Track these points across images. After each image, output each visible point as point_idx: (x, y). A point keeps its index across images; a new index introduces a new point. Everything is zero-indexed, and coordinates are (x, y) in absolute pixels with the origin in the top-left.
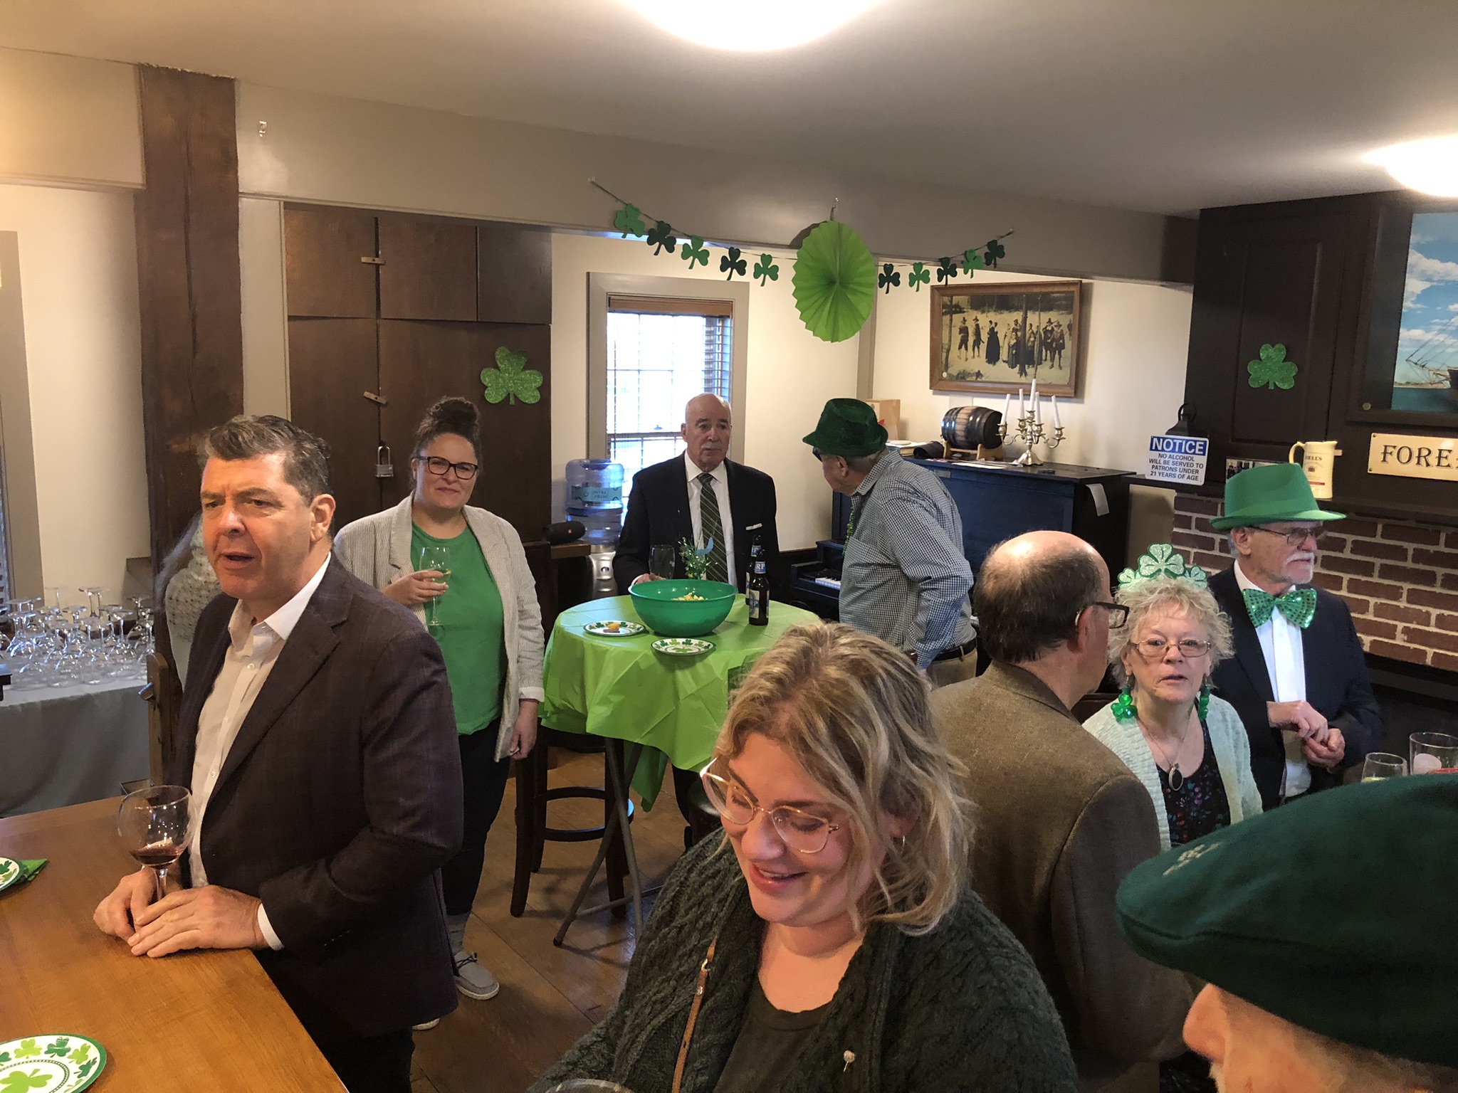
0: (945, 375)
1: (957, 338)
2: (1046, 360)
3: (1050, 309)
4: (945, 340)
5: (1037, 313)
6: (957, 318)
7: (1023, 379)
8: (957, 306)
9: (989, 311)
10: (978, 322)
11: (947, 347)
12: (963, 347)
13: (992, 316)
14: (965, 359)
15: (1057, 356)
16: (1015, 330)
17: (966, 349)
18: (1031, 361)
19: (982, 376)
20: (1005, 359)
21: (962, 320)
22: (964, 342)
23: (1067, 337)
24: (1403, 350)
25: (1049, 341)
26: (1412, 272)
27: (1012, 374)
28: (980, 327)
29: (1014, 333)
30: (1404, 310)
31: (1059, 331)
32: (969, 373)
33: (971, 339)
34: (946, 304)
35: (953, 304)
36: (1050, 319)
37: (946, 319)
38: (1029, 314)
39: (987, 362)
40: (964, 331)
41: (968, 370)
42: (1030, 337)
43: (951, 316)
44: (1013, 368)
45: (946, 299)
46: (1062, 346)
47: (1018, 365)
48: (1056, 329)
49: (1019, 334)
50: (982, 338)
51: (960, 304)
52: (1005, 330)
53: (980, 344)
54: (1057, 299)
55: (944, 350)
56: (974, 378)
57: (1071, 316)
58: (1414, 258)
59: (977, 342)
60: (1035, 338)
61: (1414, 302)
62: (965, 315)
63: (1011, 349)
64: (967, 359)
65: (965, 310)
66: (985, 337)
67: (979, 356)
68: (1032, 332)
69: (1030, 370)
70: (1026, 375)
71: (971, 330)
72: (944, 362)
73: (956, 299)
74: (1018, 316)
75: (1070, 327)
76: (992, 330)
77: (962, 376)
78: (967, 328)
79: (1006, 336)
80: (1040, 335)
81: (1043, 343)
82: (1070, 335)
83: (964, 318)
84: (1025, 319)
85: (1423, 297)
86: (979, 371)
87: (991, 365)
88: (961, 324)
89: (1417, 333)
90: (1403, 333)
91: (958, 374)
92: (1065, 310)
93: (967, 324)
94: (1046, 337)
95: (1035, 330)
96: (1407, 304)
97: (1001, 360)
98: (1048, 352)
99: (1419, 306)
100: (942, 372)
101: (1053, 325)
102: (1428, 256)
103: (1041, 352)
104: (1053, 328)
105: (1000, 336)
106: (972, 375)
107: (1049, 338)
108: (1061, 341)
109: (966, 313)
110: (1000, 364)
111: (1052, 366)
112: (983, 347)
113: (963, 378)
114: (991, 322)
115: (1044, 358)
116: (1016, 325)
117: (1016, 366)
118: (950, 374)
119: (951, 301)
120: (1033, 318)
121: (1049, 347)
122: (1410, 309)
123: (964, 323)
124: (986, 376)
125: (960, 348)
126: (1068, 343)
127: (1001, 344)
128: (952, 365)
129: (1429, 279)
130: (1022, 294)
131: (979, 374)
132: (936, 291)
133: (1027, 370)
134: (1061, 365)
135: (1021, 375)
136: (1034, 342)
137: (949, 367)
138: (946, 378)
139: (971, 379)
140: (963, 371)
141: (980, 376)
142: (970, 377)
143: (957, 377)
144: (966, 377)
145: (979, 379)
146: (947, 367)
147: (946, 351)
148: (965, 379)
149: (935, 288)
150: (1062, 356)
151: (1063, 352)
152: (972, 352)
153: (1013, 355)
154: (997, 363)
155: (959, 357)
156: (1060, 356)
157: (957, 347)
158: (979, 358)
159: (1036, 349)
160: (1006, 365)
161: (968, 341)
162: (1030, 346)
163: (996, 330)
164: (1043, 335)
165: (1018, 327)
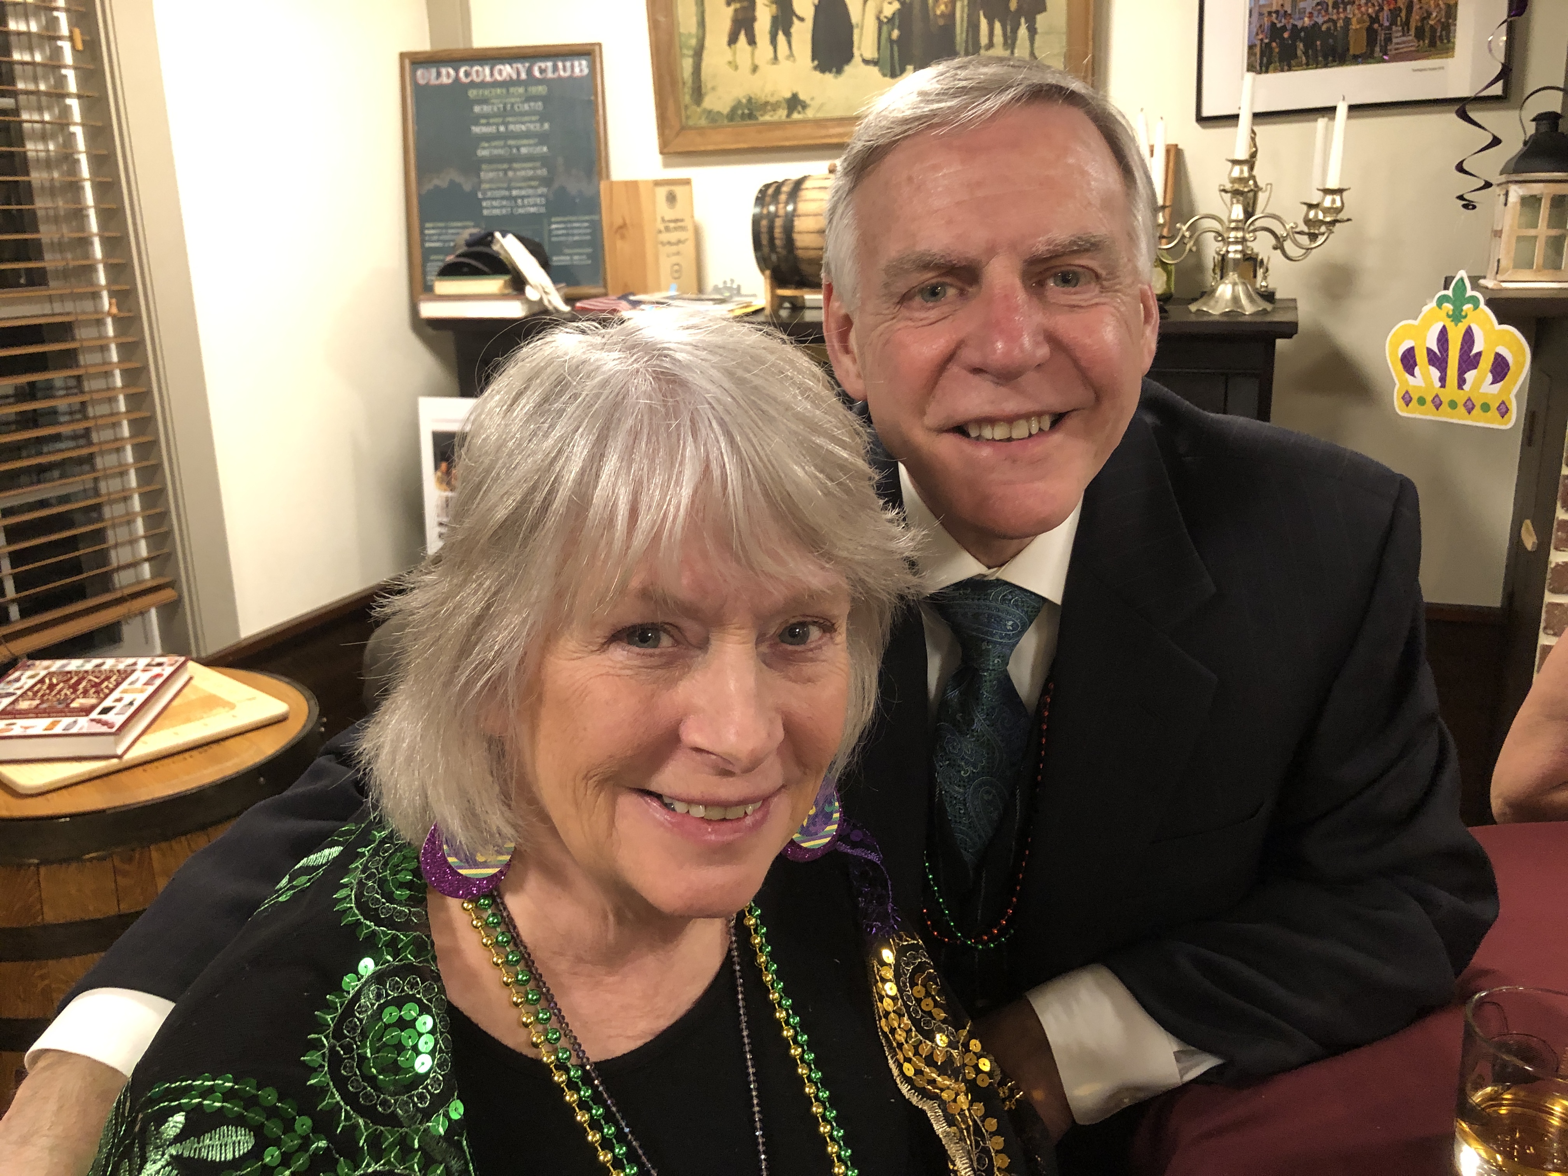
0: (698, 114)
4: (686, 25)
11: (693, 42)
12: (742, 38)
14: (749, 67)
17: (752, 41)
19: (804, 106)
20: (868, 57)
22: (743, 25)
32: (767, 103)
33: (764, 14)
39: (815, 68)
41: (763, 96)
44: (894, 77)
46: (1039, 5)
50: (795, 6)
53: (790, 24)
55: (685, 51)
56: (782, 113)
59: (783, 21)
63: (885, 29)
64: (755, 69)
66: (804, 4)
67: (791, 55)
77: (748, 111)
86: (795, 96)
91: (734, 110)
97: (857, 59)
98: (998, 26)
100: (688, 109)
103: (974, 27)
106: (775, 107)
110: (855, 70)
112: (803, 30)
113: (751, 116)
117: (902, 71)
118: (711, 112)
121: (997, 11)
124: (814, 104)
125: (733, 40)
128: (713, 89)
131: (794, 103)
134: (1037, 54)
136: (952, 3)
137: (706, 94)
138: (703, 122)
139: (772, 116)
140: (750, 100)
141: (800, 108)
142: (771, 113)
143: (732, 116)
144: (758, 114)
145: (796, 116)
146: (698, 93)
147: (691, 53)
148: (757, 119)
150: (1039, 30)
151: (1041, 20)
152: (771, 48)
153: (891, 42)
154: (848, 69)
155: (733, 65)
156: (1032, 31)
157: (725, 39)
158: (794, 61)
159: (962, 21)
160: (874, 70)
161: (754, 19)
162: (943, 15)
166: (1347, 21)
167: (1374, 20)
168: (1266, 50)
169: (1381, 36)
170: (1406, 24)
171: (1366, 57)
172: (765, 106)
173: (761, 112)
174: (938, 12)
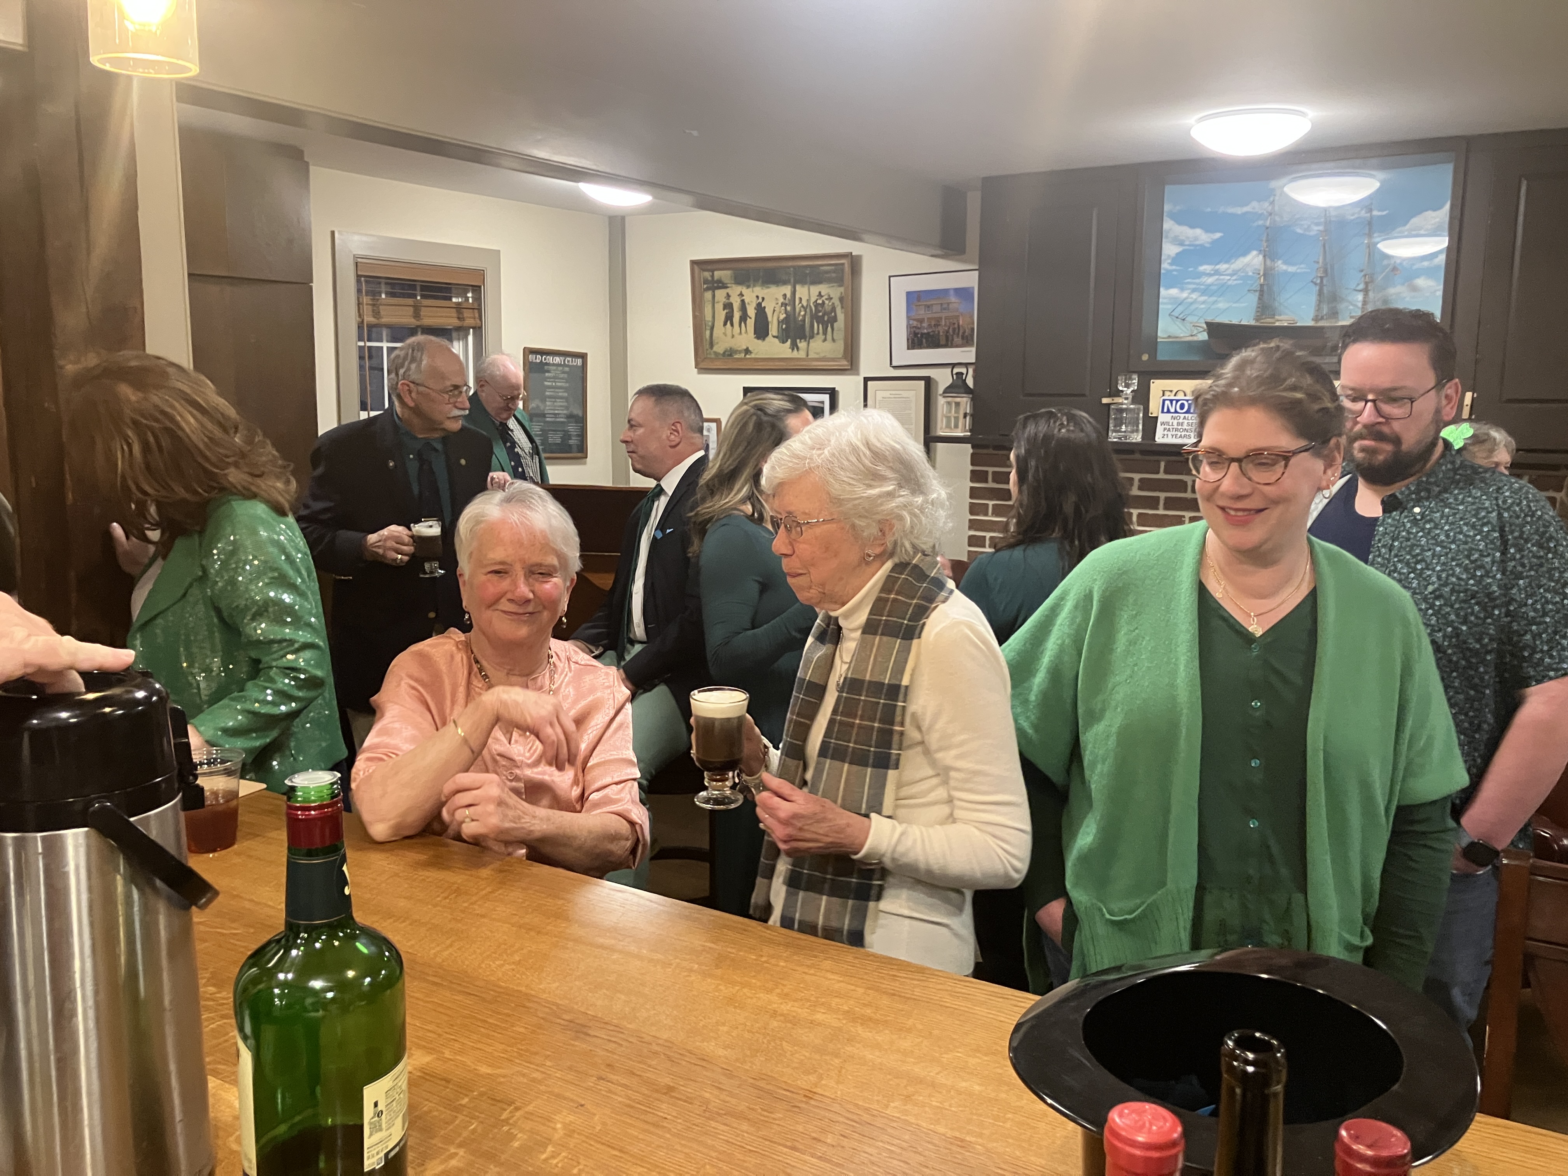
0: (710, 353)
1: (721, 315)
2: (818, 333)
3: (820, 282)
4: (708, 317)
5: (806, 287)
6: (720, 294)
7: (795, 354)
8: (719, 281)
9: (754, 286)
10: (743, 298)
11: (710, 324)
12: (728, 324)
13: (759, 291)
14: (731, 335)
15: (829, 329)
16: (784, 305)
17: (732, 325)
18: (803, 337)
19: (751, 353)
20: (775, 334)
21: (725, 295)
22: (729, 318)
23: (839, 310)
24: (1164, 307)
25: (821, 314)
26: (1167, 237)
27: (783, 350)
28: (746, 302)
29: (783, 308)
30: (1162, 271)
31: (830, 304)
33: (737, 315)
34: (708, 280)
35: (716, 278)
36: (820, 293)
37: (708, 295)
38: (798, 287)
39: (755, 338)
40: (728, 306)
41: (736, 347)
42: (800, 311)
43: (714, 292)
44: (783, 343)
45: (707, 275)
46: (835, 319)
47: (789, 340)
48: (827, 302)
49: (789, 308)
50: (748, 313)
51: (722, 279)
52: (774, 305)
53: (746, 320)
54: (827, 272)
55: (707, 327)
56: (742, 355)
57: (842, 289)
58: (1168, 225)
59: (744, 318)
60: (805, 311)
61: (1171, 264)
62: (728, 290)
63: (780, 324)
64: (733, 336)
66: (751, 312)
67: (746, 332)
68: (803, 306)
69: (802, 345)
70: (798, 349)
71: (736, 306)
72: (708, 341)
73: (717, 275)
74: (787, 290)
75: (841, 299)
76: (759, 305)
77: (730, 353)
78: (732, 304)
79: (774, 311)
80: (811, 310)
81: (815, 317)
82: (842, 307)
83: (728, 294)
84: (794, 293)
85: (1177, 259)
86: (747, 348)
87: (760, 341)
88: (725, 299)
89: (1174, 292)
90: (1163, 291)
91: (724, 353)
92: (835, 283)
93: (732, 300)
94: (817, 311)
95: (805, 304)
96: (1165, 266)
97: (770, 335)
98: (820, 326)
99: (1174, 267)
100: (708, 350)
101: (823, 298)
102: (1180, 223)
103: (812, 326)
104: (823, 301)
105: (769, 311)
106: (740, 352)
107: (820, 311)
108: (833, 314)
110: (770, 338)
111: (825, 340)
112: (751, 322)
113: (730, 355)
114: (757, 297)
115: (816, 331)
116: (785, 299)
117: (787, 341)
118: (716, 352)
119: (713, 276)
120: (802, 292)
121: (820, 320)
122: (1168, 271)
123: (728, 299)
124: (755, 352)
125: (725, 324)
126: (841, 316)
127: (770, 319)
128: (718, 343)
129: (1181, 244)
130: (789, 267)
131: (747, 351)
132: (696, 267)
133: (799, 345)
134: (835, 337)
135: (793, 349)
136: (805, 315)
137: (714, 345)
138: (713, 356)
140: (731, 349)
141: (749, 353)
142: (738, 355)
143: (724, 355)
144: (733, 354)
145: (748, 356)
146: (712, 345)
147: (709, 328)
148: (734, 357)
149: (693, 263)
150: (835, 329)
151: (835, 325)
152: (739, 328)
153: (783, 330)
154: (767, 339)
155: (725, 334)
156: (833, 329)
157: (722, 324)
158: (747, 334)
159: (808, 323)
160: (776, 340)
161: (733, 317)
162: (801, 320)
163: (763, 305)
164: (813, 309)
165: (787, 302)
166: (939, 332)
167: (948, 332)
168: (913, 340)
169: (950, 338)
170: (958, 334)
171: (946, 346)
172: (736, 352)
173: (735, 354)
174: (799, 319)
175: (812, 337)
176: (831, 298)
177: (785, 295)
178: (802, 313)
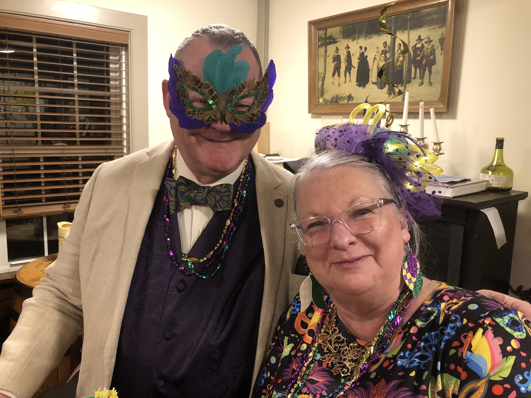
0: (321, 100)
1: (331, 66)
3: (420, 26)
4: (321, 70)
5: (406, 32)
6: (331, 49)
8: (331, 37)
9: (359, 38)
10: (349, 50)
11: (322, 75)
12: (336, 74)
13: (363, 42)
14: (337, 84)
15: (427, 72)
16: (384, 52)
17: (339, 75)
18: (400, 81)
19: (353, 99)
20: (374, 81)
21: (335, 49)
22: (337, 69)
23: (438, 52)
25: (419, 58)
27: (381, 95)
28: (351, 53)
29: (383, 55)
31: (429, 47)
32: (342, 97)
33: (343, 66)
34: (322, 37)
35: (328, 36)
36: (420, 36)
37: (322, 50)
38: (398, 34)
39: (357, 85)
40: (337, 59)
41: (341, 95)
42: (399, 57)
43: (326, 47)
44: (381, 89)
45: (322, 33)
46: (433, 62)
47: (387, 86)
48: (426, 45)
49: (388, 55)
50: (353, 63)
51: (333, 36)
52: (375, 53)
53: (351, 69)
54: (429, 14)
55: (320, 79)
56: (346, 101)
57: (443, 30)
59: (349, 68)
60: (404, 57)
62: (337, 45)
64: (339, 85)
65: (338, 40)
66: (355, 62)
67: (350, 80)
70: (394, 94)
71: (343, 58)
72: (320, 90)
73: (330, 31)
75: (442, 41)
76: (362, 55)
77: (336, 100)
78: (339, 56)
79: (375, 58)
82: (442, 49)
83: (337, 48)
86: (350, 95)
87: (361, 88)
88: (334, 53)
92: (436, 24)
93: (339, 53)
94: (416, 55)
97: (370, 82)
98: (418, 70)
100: (319, 98)
101: (423, 42)
103: (409, 71)
104: (423, 45)
106: (344, 98)
107: (419, 55)
108: (432, 57)
109: (338, 43)
111: (422, 83)
112: (354, 72)
113: (336, 102)
114: (361, 48)
115: (413, 76)
116: (385, 47)
117: (385, 87)
118: (325, 100)
119: (326, 34)
120: (402, 37)
121: (418, 64)
123: (337, 52)
124: (356, 98)
125: (334, 75)
126: (440, 58)
127: (370, 67)
128: (327, 92)
131: (350, 97)
132: (313, 27)
134: (432, 81)
135: (390, 94)
136: (403, 61)
137: (325, 93)
138: (323, 103)
139: (343, 102)
140: (337, 96)
141: (351, 99)
142: (343, 101)
143: (331, 101)
144: (339, 101)
145: (350, 102)
146: (322, 94)
147: (321, 79)
148: (338, 103)
149: (311, 23)
150: (432, 72)
151: (434, 68)
152: (344, 77)
154: (367, 86)
155: (333, 83)
156: (430, 72)
157: (332, 74)
158: (351, 82)
159: (406, 68)
160: (375, 86)
161: (340, 67)
162: (399, 66)
163: (365, 55)
164: (412, 53)
165: (387, 50)
173: (340, 101)
174: (398, 65)
175: (409, 81)
176: (431, 41)
177: (385, 43)
178: (401, 59)
